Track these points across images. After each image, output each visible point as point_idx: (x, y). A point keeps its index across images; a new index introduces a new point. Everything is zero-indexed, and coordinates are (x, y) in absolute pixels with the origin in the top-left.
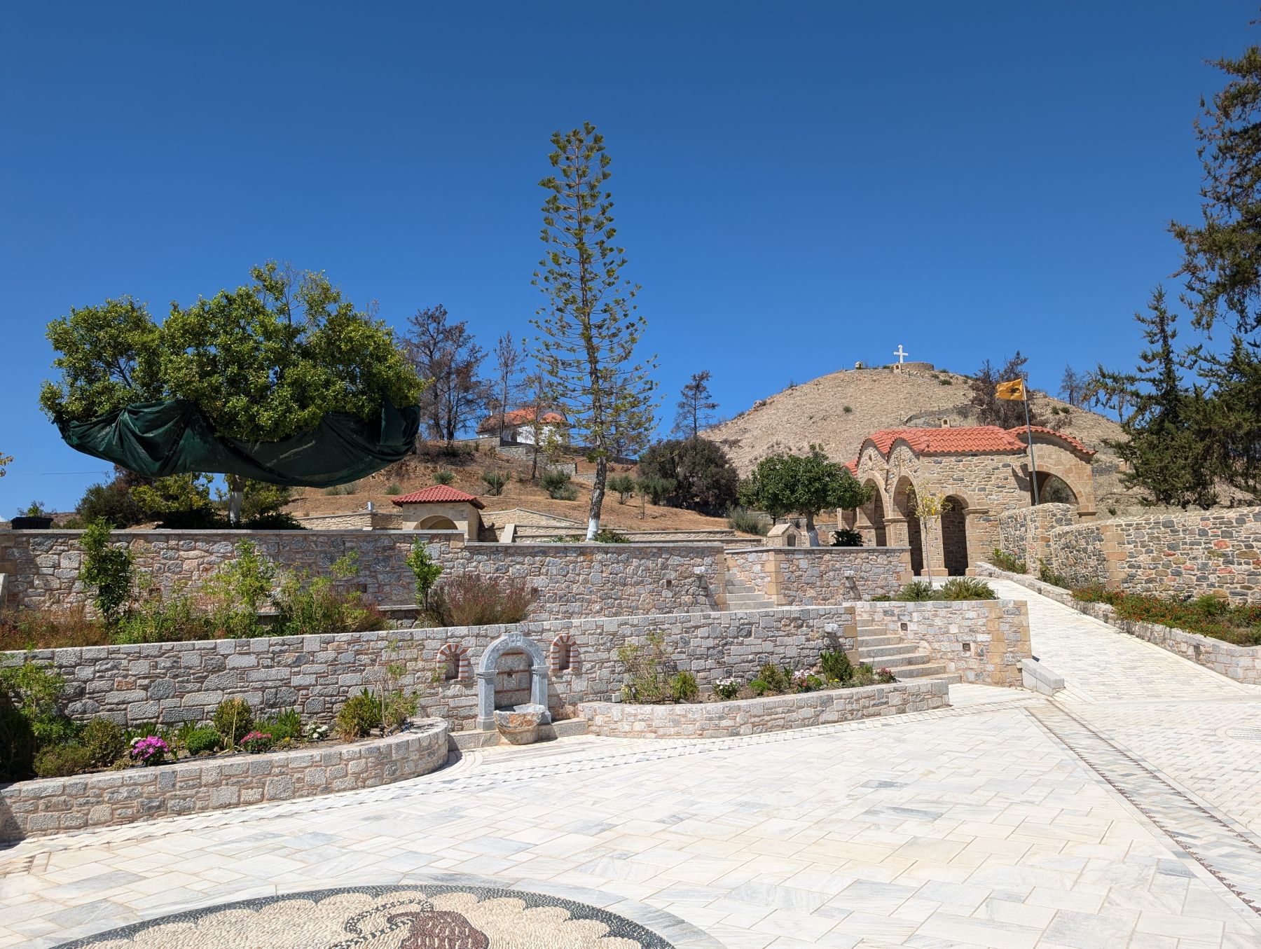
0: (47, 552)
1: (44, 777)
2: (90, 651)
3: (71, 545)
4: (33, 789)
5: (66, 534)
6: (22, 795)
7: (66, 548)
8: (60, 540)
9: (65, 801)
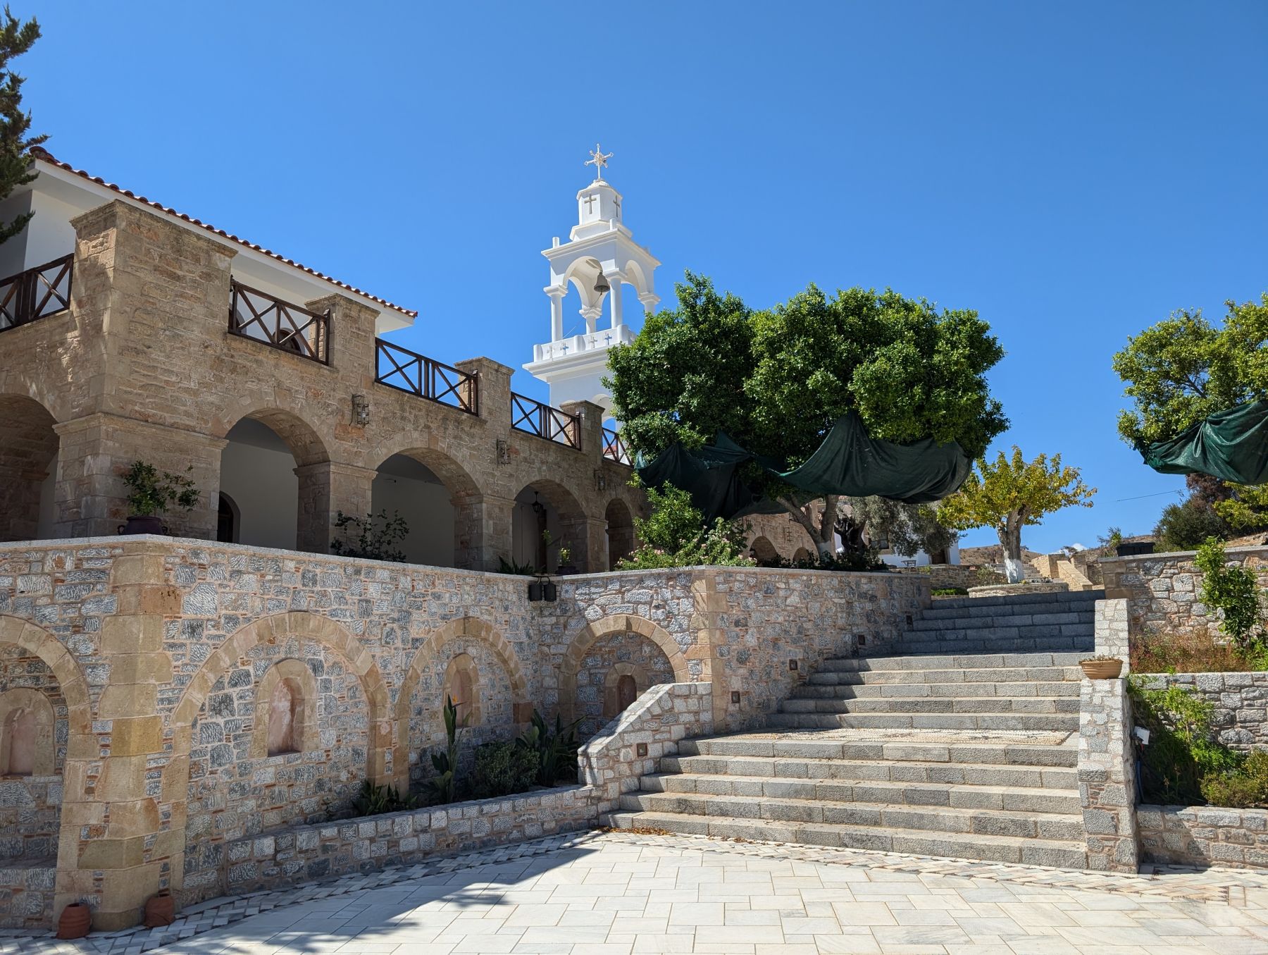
0: (1158, 576)
1: (1214, 805)
2: (1233, 678)
3: (1181, 568)
4: (1208, 817)
5: (1173, 557)
6: (1199, 820)
7: (1176, 571)
8: (1168, 564)
9: (1245, 835)
